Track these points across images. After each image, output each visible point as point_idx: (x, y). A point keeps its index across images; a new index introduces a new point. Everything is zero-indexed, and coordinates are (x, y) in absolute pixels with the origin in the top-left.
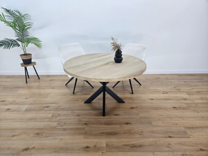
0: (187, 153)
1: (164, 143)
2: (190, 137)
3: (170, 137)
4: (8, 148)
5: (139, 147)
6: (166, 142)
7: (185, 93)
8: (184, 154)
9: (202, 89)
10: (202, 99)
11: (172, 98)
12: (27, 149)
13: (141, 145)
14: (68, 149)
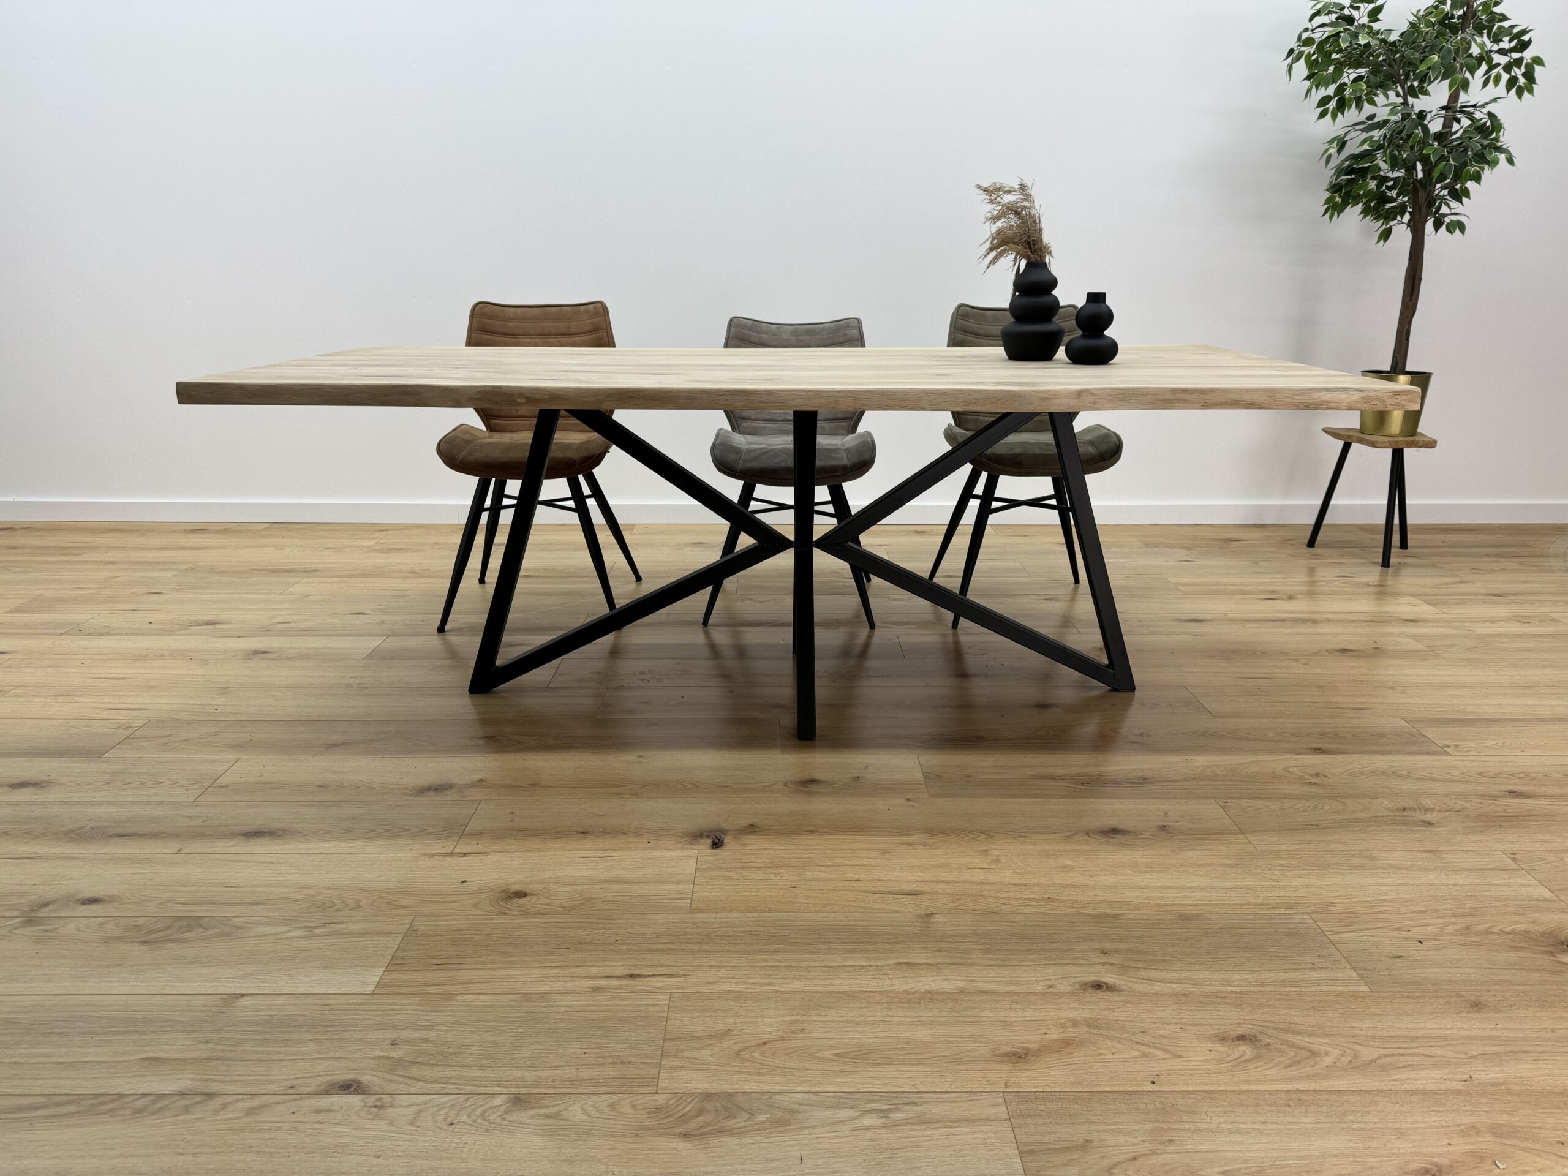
0: (1427, 802)
1: (1286, 769)
2: (1448, 754)
3: (1319, 751)
4: (318, 783)
5: (1134, 783)
6: (1296, 769)
7: (1412, 599)
8: (1410, 803)
9: (1525, 582)
10: (1524, 620)
11: (1330, 616)
12: (438, 786)
13: (1144, 779)
14: (697, 786)
